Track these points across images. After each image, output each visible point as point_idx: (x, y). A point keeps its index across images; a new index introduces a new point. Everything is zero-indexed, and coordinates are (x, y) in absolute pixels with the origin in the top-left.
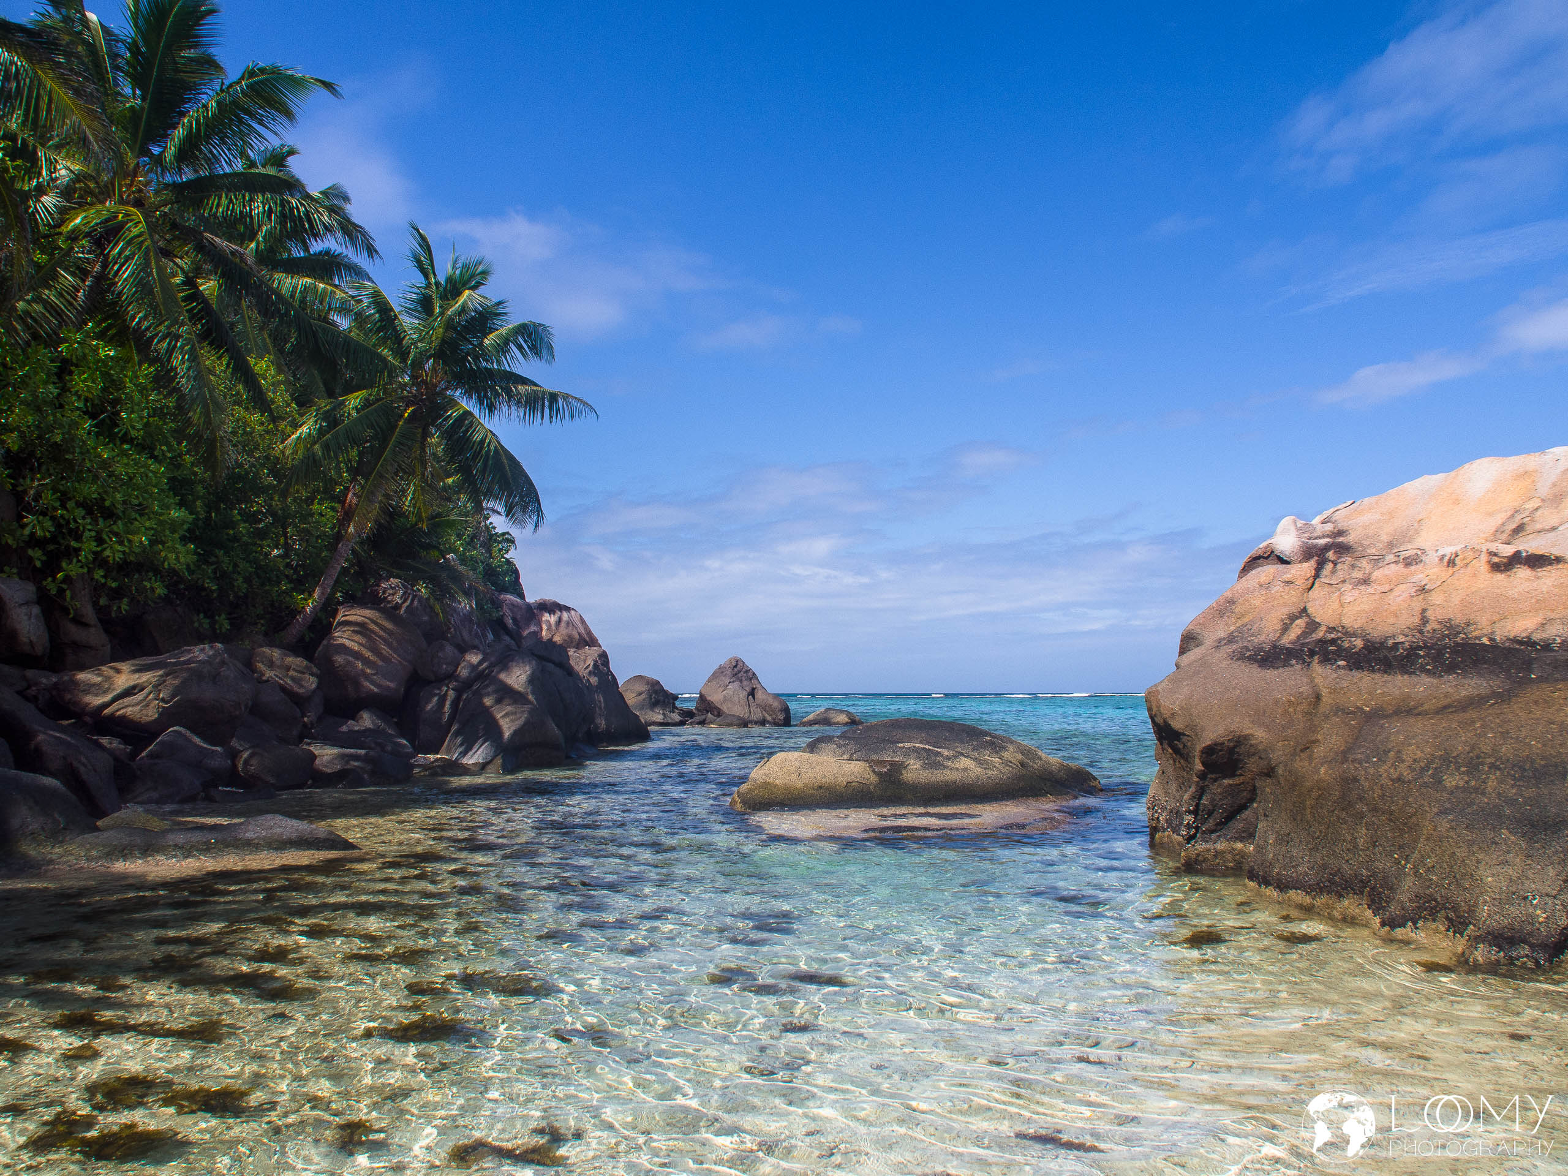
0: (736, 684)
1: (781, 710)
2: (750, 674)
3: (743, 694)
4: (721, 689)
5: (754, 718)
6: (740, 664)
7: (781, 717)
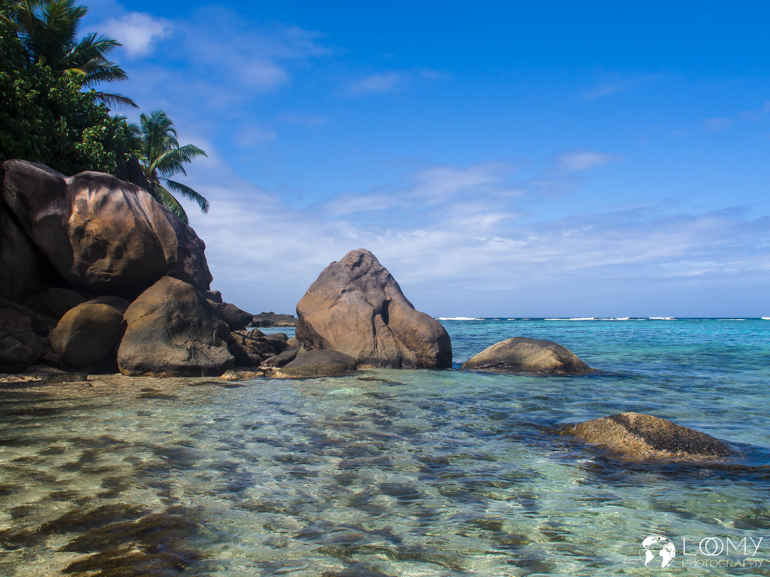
0: (355, 295)
1: (432, 341)
2: (383, 277)
3: (365, 311)
4: (328, 303)
5: (381, 354)
6: (367, 260)
7: (432, 352)
